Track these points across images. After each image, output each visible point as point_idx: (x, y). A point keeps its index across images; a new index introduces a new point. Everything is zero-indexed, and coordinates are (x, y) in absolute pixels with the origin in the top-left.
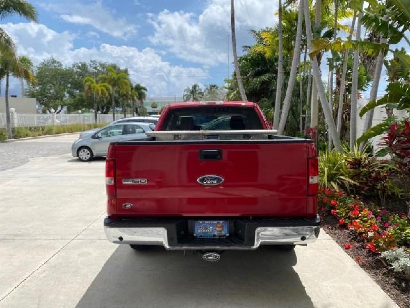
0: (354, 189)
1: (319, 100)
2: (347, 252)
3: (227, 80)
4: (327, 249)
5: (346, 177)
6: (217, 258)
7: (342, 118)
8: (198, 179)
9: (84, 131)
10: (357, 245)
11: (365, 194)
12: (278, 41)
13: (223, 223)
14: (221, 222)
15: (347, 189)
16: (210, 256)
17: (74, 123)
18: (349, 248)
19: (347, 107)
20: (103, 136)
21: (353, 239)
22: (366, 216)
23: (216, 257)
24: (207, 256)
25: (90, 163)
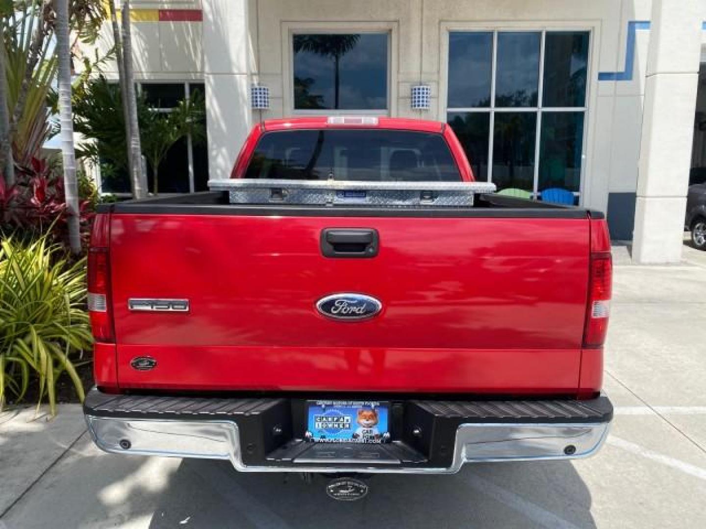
6: (361, 494)
8: (319, 303)
13: (376, 407)
14: (373, 404)
16: (344, 487)
23: (357, 490)
24: (337, 489)
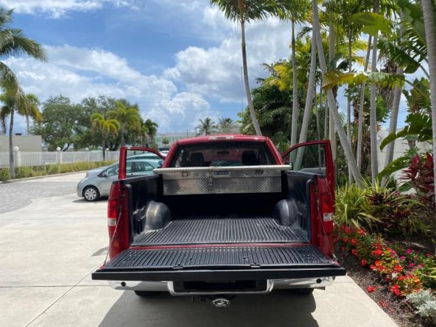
0: (377, 226)
1: (337, 133)
2: (370, 296)
3: (240, 114)
4: (348, 293)
5: (367, 214)
6: (227, 304)
7: (363, 151)
9: (91, 169)
10: (381, 288)
11: (388, 232)
12: (292, 73)
15: (369, 226)
17: (81, 161)
18: (372, 291)
19: (367, 139)
20: (111, 174)
21: (376, 281)
22: (389, 255)
23: (225, 303)
25: (96, 203)
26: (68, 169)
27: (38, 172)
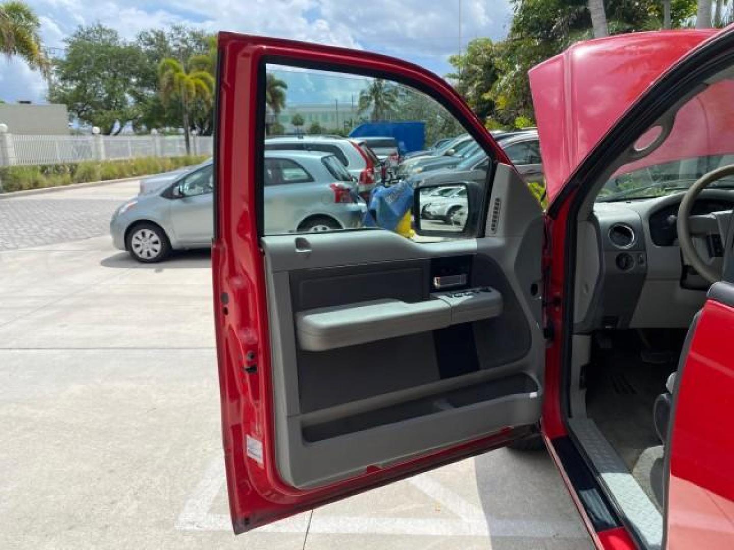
3: (455, 60)
17: (143, 156)
25: (160, 268)
26: (116, 170)
27: (53, 178)
